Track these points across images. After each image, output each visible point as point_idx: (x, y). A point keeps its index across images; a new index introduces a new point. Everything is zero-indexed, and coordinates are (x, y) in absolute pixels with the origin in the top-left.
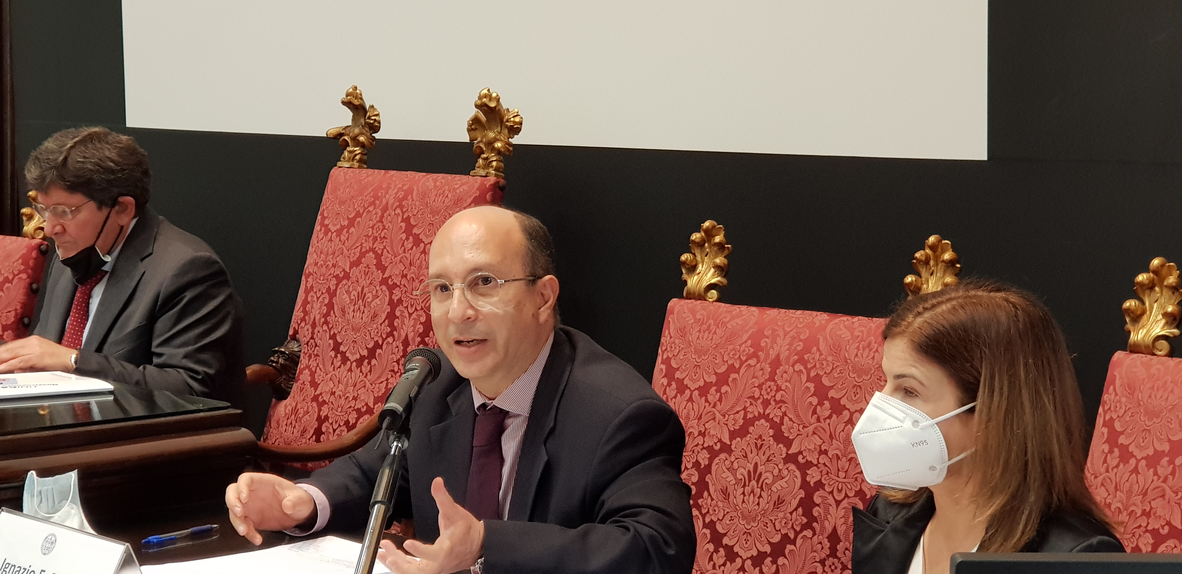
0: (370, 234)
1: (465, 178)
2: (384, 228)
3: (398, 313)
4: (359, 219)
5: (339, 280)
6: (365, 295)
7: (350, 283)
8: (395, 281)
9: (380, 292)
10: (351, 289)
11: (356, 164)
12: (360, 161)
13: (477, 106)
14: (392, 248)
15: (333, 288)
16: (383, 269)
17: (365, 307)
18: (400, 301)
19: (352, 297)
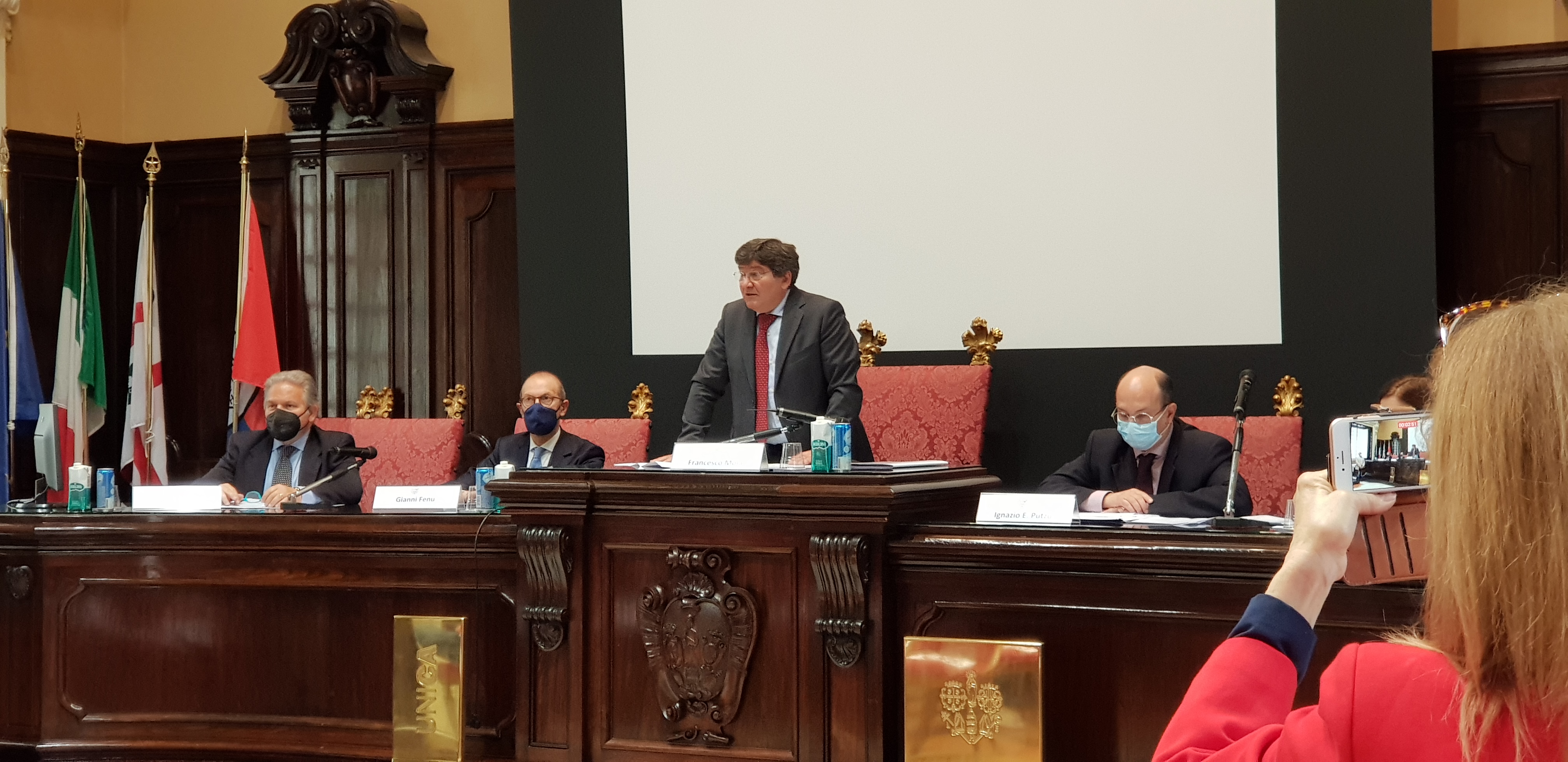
0: (903, 401)
1: (967, 367)
2: (914, 397)
3: (935, 442)
4: (891, 394)
5: (883, 429)
6: (907, 435)
7: (893, 429)
8: (930, 425)
9: (919, 432)
10: (895, 432)
11: (872, 365)
12: (873, 363)
13: (974, 328)
14: (924, 407)
15: (878, 434)
16: (920, 419)
17: (908, 440)
18: (936, 435)
19: (896, 437)
